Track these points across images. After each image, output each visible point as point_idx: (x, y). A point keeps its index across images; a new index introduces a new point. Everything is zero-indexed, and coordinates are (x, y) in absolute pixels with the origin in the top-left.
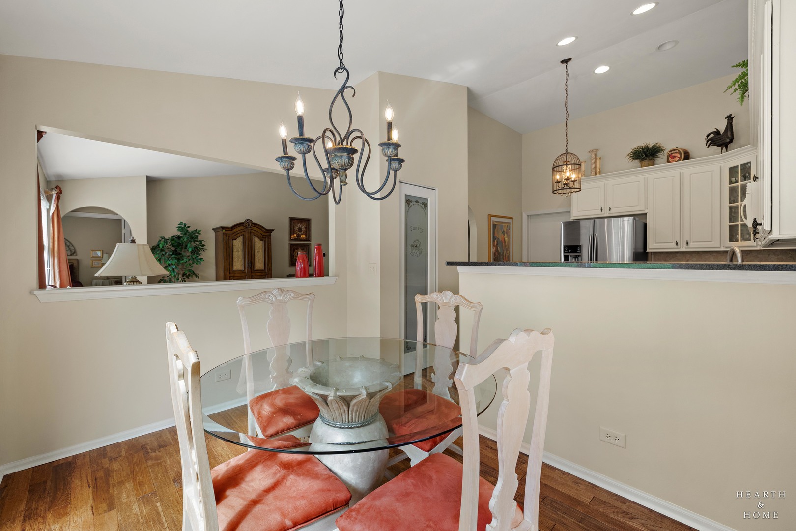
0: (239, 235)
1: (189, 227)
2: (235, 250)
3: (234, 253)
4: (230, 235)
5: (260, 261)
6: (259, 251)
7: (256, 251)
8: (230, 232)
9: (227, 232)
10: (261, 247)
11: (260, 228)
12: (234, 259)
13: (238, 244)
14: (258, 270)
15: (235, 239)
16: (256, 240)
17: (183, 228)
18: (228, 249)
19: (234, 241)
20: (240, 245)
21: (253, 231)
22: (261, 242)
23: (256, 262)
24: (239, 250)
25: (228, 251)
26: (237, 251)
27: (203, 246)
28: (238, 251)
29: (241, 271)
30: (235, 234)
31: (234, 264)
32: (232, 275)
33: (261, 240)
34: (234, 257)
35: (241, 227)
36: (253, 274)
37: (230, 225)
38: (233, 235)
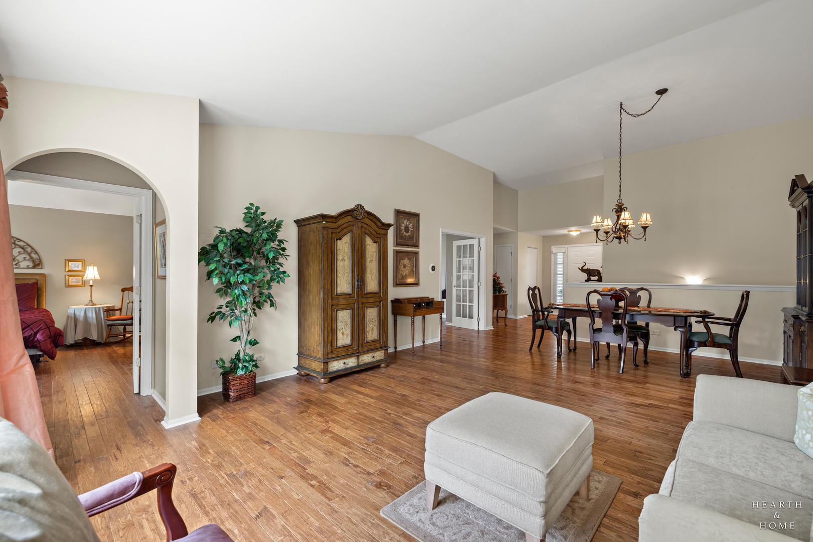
0: (345, 231)
1: (263, 214)
2: (340, 257)
3: (338, 263)
4: (334, 231)
5: (373, 278)
6: (371, 261)
7: (368, 260)
8: (333, 225)
9: (329, 224)
10: (375, 253)
11: (375, 220)
12: (338, 273)
13: (344, 246)
14: (370, 293)
15: (340, 239)
16: (368, 241)
17: (253, 216)
18: (330, 255)
19: (339, 241)
20: (346, 249)
21: (365, 226)
22: (375, 244)
23: (368, 279)
24: (346, 258)
25: (330, 259)
27: (284, 249)
28: (343, 259)
29: (348, 294)
30: (340, 229)
31: (339, 282)
32: (335, 302)
33: (375, 242)
34: (338, 269)
35: (349, 218)
36: (364, 301)
38: (338, 231)
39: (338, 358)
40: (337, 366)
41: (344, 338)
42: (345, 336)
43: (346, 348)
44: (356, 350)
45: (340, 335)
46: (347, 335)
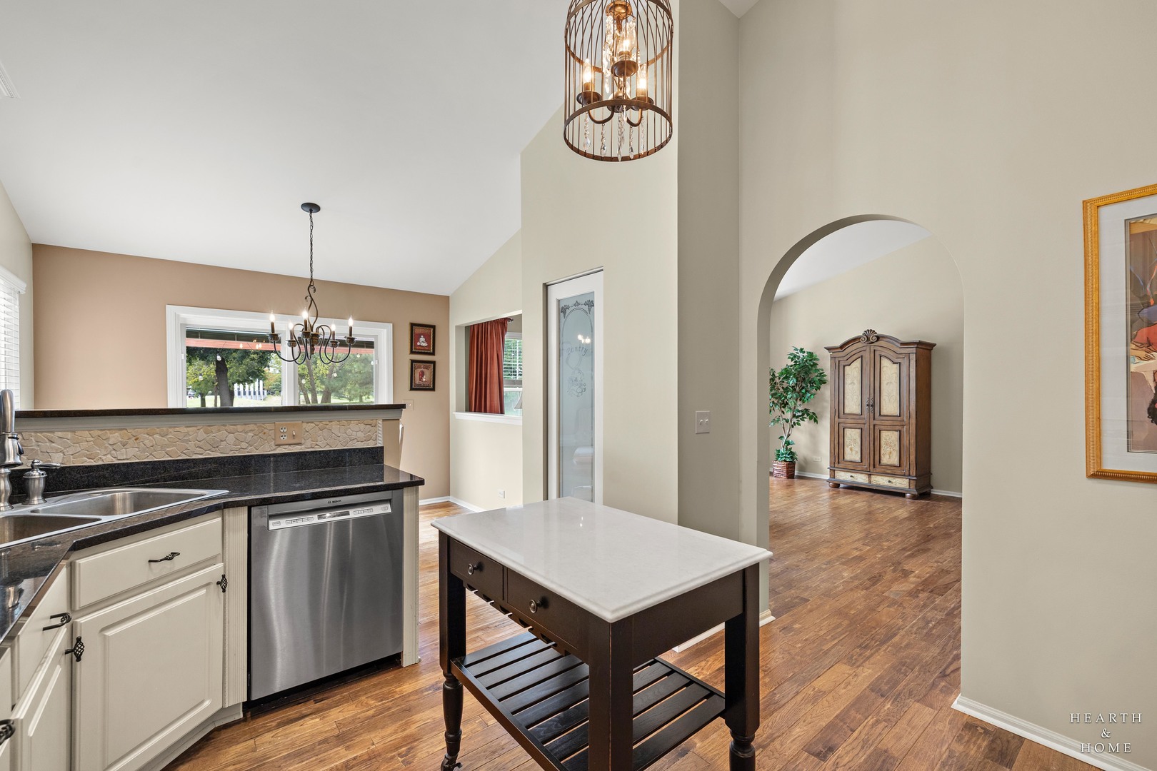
0: (853, 357)
2: (848, 382)
3: (847, 387)
4: (841, 359)
5: (892, 399)
6: (891, 382)
7: (885, 383)
8: (839, 354)
9: (836, 355)
10: (893, 374)
11: (891, 342)
12: (846, 396)
13: (853, 372)
14: (888, 416)
15: (849, 365)
16: (885, 362)
18: (837, 380)
19: (847, 368)
20: (856, 373)
21: (879, 349)
22: (895, 366)
23: (883, 401)
24: (855, 381)
25: (837, 384)
26: (851, 383)
28: (853, 383)
29: (857, 415)
30: (848, 356)
31: (846, 403)
32: (842, 421)
33: (893, 361)
34: (846, 393)
35: (858, 345)
36: (877, 423)
37: (838, 344)
38: (846, 358)
39: (845, 469)
40: (843, 476)
41: (852, 453)
42: (854, 452)
43: (854, 464)
44: (866, 468)
45: (847, 450)
46: (857, 452)
